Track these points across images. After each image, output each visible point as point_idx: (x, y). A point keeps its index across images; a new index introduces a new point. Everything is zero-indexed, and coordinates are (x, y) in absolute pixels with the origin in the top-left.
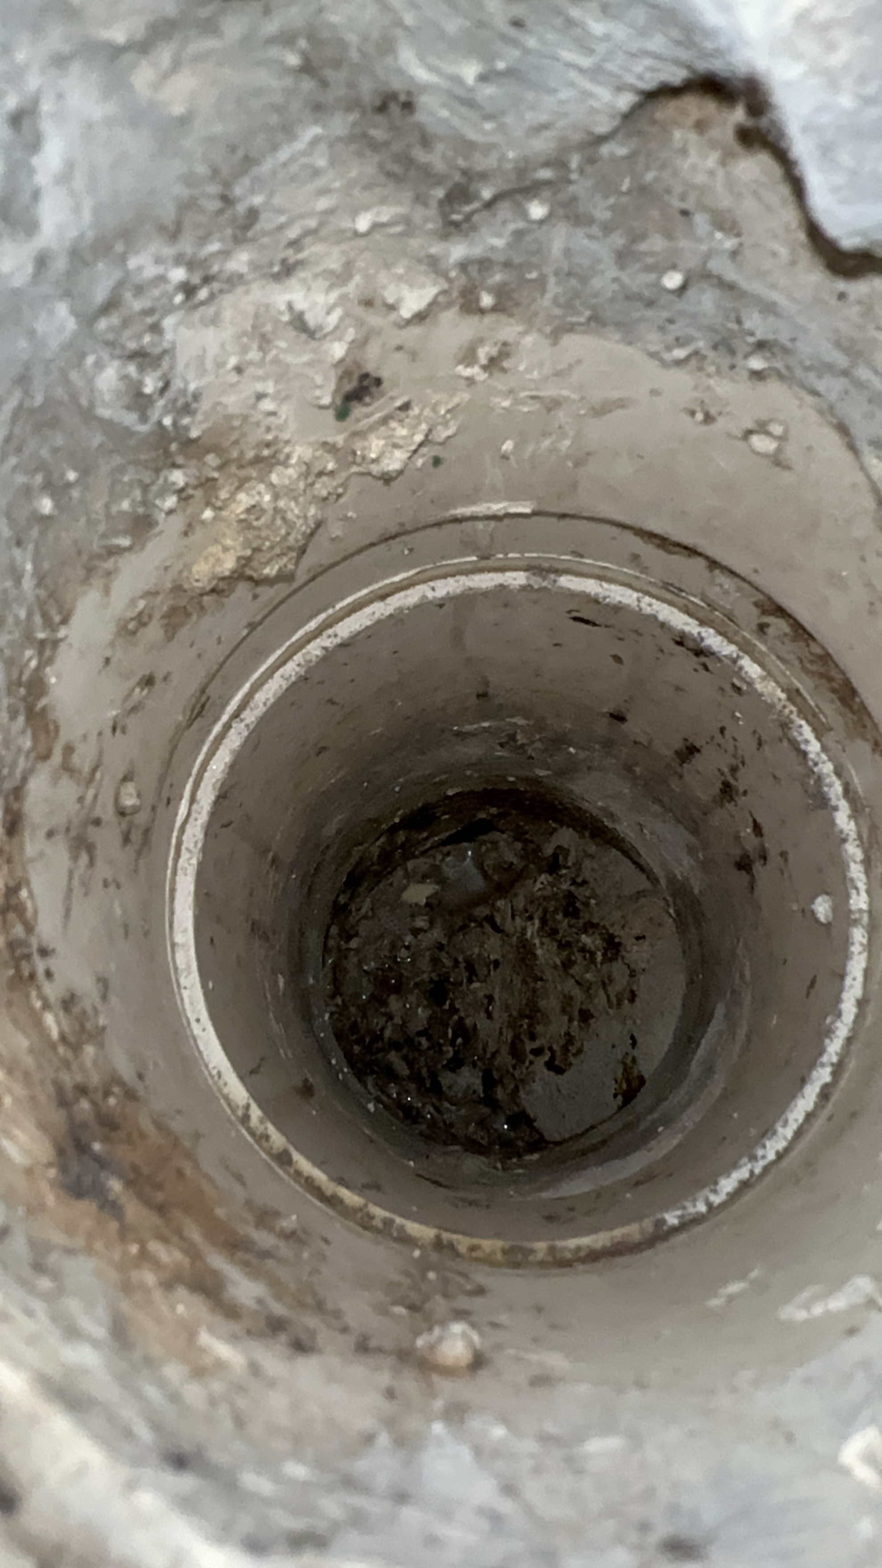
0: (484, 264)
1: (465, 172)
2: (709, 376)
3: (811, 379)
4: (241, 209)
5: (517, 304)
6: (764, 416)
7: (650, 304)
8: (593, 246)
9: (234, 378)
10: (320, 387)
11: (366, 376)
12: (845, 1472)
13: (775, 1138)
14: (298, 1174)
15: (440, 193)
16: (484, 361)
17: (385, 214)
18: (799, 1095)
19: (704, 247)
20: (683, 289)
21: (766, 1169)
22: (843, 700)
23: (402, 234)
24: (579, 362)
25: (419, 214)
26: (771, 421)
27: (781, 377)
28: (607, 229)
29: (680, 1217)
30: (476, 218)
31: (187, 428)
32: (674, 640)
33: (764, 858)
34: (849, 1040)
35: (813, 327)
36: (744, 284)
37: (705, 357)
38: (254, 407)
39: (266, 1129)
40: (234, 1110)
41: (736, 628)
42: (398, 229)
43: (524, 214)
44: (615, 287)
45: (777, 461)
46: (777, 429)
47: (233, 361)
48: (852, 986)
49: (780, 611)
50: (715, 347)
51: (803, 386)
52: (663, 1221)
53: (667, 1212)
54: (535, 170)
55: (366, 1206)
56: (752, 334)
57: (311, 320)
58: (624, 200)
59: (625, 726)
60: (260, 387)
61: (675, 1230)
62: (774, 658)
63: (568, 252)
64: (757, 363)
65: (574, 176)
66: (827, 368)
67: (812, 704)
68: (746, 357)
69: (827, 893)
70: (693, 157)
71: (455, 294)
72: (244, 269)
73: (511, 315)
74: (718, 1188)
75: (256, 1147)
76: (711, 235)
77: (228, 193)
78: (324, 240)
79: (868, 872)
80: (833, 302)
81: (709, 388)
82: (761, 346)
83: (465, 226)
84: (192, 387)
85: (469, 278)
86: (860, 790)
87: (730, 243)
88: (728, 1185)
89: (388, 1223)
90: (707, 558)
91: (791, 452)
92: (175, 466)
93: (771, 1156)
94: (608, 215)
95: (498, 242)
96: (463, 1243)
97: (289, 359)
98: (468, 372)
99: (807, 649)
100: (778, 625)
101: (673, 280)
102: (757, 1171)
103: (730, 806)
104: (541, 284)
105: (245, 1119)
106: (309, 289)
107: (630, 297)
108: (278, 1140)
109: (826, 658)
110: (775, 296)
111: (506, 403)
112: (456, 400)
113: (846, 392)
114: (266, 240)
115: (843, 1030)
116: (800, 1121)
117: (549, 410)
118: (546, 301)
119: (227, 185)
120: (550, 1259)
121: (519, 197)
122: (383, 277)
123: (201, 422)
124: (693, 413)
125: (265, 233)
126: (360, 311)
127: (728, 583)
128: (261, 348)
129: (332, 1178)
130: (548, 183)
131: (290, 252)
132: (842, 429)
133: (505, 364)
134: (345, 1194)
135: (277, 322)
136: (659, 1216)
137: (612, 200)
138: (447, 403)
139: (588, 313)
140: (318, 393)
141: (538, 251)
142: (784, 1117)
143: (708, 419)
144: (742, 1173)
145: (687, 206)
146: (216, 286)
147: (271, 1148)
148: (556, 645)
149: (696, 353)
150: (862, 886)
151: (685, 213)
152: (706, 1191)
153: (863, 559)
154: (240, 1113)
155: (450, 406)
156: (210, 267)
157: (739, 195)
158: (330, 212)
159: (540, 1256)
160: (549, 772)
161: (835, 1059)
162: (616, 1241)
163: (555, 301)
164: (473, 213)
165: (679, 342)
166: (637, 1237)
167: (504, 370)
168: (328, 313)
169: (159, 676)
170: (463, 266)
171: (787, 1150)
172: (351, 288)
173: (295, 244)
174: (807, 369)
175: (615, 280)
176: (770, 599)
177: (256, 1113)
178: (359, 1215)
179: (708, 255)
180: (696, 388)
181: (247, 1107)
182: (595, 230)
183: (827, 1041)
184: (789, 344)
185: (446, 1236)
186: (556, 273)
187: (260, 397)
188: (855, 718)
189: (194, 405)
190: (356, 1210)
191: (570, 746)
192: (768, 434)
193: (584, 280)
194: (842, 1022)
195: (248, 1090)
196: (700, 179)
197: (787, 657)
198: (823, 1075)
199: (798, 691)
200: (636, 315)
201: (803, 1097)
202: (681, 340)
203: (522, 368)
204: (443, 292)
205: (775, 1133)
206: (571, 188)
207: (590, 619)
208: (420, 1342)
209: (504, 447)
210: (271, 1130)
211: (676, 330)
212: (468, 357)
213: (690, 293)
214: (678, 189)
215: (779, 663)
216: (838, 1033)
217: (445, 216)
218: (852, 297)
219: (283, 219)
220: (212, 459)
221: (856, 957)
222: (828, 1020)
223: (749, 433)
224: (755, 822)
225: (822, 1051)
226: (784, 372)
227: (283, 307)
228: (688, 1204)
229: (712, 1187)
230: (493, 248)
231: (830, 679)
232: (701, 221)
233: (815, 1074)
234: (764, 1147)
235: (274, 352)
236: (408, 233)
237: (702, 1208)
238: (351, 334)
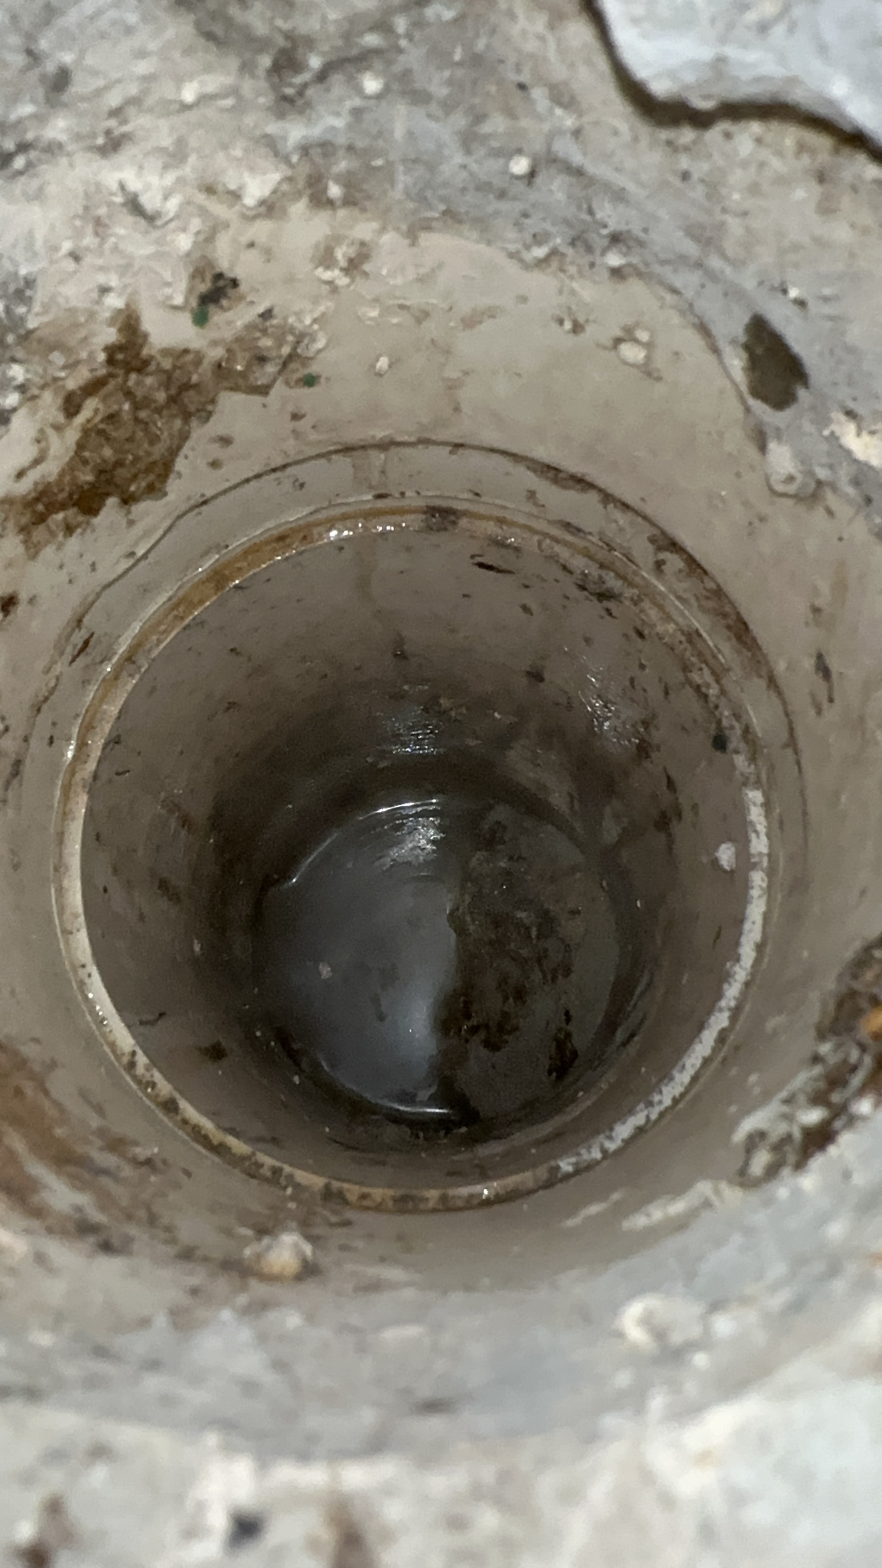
0: (326, 147)
1: (289, 36)
2: (572, 277)
3: (666, 272)
4: (50, 67)
5: (369, 197)
6: (629, 321)
7: (502, 195)
8: (433, 125)
9: (70, 265)
10: (168, 284)
11: (219, 276)
12: (620, 1335)
13: (672, 1084)
14: (185, 1122)
15: (266, 61)
16: (343, 263)
17: (213, 83)
18: (697, 1040)
19: (546, 127)
20: (532, 175)
21: (662, 1115)
22: (739, 638)
23: (232, 109)
24: (440, 266)
25: (248, 86)
26: (637, 325)
27: (640, 275)
28: (448, 107)
29: (576, 1164)
30: (310, 92)
31: (22, 319)
32: (577, 584)
33: (679, 815)
34: (747, 984)
35: (662, 213)
36: (591, 169)
37: (563, 255)
38: (98, 302)
39: (152, 1076)
40: (118, 1057)
41: (634, 567)
42: (229, 102)
43: (359, 90)
44: (464, 174)
45: (648, 371)
46: (643, 336)
47: (67, 246)
48: (750, 931)
49: (674, 546)
50: (573, 243)
51: (661, 283)
52: (558, 1168)
53: (562, 1160)
54: (361, 34)
55: (254, 1154)
56: (605, 226)
57: (150, 202)
58: (460, 73)
59: (542, 685)
60: (101, 279)
61: (568, 1176)
62: (672, 597)
63: (411, 135)
64: (614, 259)
65: (403, 43)
66: (681, 261)
67: (711, 644)
68: (604, 253)
69: (730, 840)
70: (522, 21)
71: (301, 184)
72: (63, 137)
73: (364, 210)
74: (614, 1134)
75: (140, 1094)
76: (551, 111)
77: (33, 47)
78: (151, 110)
79: (768, 814)
80: (677, 182)
81: (573, 292)
82: (616, 239)
83: (300, 102)
84: (23, 271)
85: (313, 163)
86: (758, 729)
87: (569, 122)
88: (623, 1131)
89: (276, 1171)
90: (600, 490)
91: (661, 361)
92: (14, 360)
93: (667, 1102)
94: (444, 91)
95: (339, 123)
96: (353, 1191)
97: (130, 249)
98: (327, 275)
99: (702, 585)
100: (674, 562)
101: (520, 166)
102: (654, 1116)
103: (647, 764)
104: (388, 174)
105: (132, 1065)
106: (141, 167)
107: (484, 187)
108: (165, 1088)
109: (719, 593)
110: (621, 181)
111: (374, 313)
112: (322, 309)
113: (703, 286)
114: (84, 106)
115: (741, 973)
116: (698, 1065)
117: (419, 321)
118: (397, 193)
119: (30, 37)
120: (441, 1207)
121: (350, 68)
122: (220, 157)
123: (37, 315)
124: (561, 322)
125: (83, 98)
126: (201, 198)
127: (622, 519)
128: (97, 234)
129: (219, 1127)
130: (376, 52)
131: (112, 123)
132: (704, 329)
133: (366, 267)
134: (232, 1141)
135: (110, 204)
136: (553, 1163)
137: (447, 74)
138: (311, 311)
139: (442, 207)
140: (168, 291)
141: (380, 134)
142: (681, 1063)
143: (577, 328)
144: (638, 1119)
145: (525, 78)
146: (33, 154)
147: (157, 1096)
148: (464, 596)
149: (554, 252)
150: (761, 828)
151: (522, 87)
152: (601, 1137)
153: (738, 475)
154: (125, 1060)
155: (316, 315)
156: (25, 131)
157: (572, 65)
158: (149, 79)
159: (431, 1204)
160: (480, 742)
161: (733, 1004)
162: (509, 1190)
163: (407, 192)
164: (305, 86)
165: (538, 239)
166: (530, 1184)
167: (366, 274)
168: (166, 198)
169: (23, 596)
170: (305, 150)
171: (683, 1095)
172: (189, 169)
173: (115, 113)
174: (664, 263)
175: (464, 167)
176: (663, 533)
177: (142, 1060)
178: (247, 1164)
179: (551, 137)
180: (561, 292)
181: (134, 1053)
182: (434, 108)
183: (726, 986)
184: (642, 235)
185: (336, 1185)
186: (404, 161)
187: (104, 290)
188: (750, 654)
189: (28, 293)
190: (244, 1158)
191: (494, 711)
192: (636, 341)
193: (432, 167)
194: (741, 967)
195: (134, 1037)
196: (531, 46)
197: (685, 596)
198: (720, 1020)
199: (697, 631)
200: (490, 209)
201: (701, 1042)
202: (538, 237)
203: (384, 272)
204: (290, 179)
205: (672, 1079)
206: (402, 58)
207: (495, 565)
208: (248, 1252)
209: (379, 365)
210: (157, 1076)
211: (533, 224)
212: (326, 259)
213: (539, 180)
214: (512, 59)
215: (677, 603)
216: (737, 977)
217: (275, 88)
218: (695, 176)
219: (101, 82)
220: (58, 358)
221: (755, 901)
222: (728, 964)
223: (618, 341)
224: (669, 778)
225: (719, 995)
226: (641, 267)
227: (114, 187)
228: (583, 1151)
229: (608, 1134)
230: (333, 128)
231: (725, 615)
232: (539, 94)
233: (713, 1019)
234: (661, 1092)
235: (113, 239)
236: (241, 107)
237: (597, 1154)
238: (196, 224)
